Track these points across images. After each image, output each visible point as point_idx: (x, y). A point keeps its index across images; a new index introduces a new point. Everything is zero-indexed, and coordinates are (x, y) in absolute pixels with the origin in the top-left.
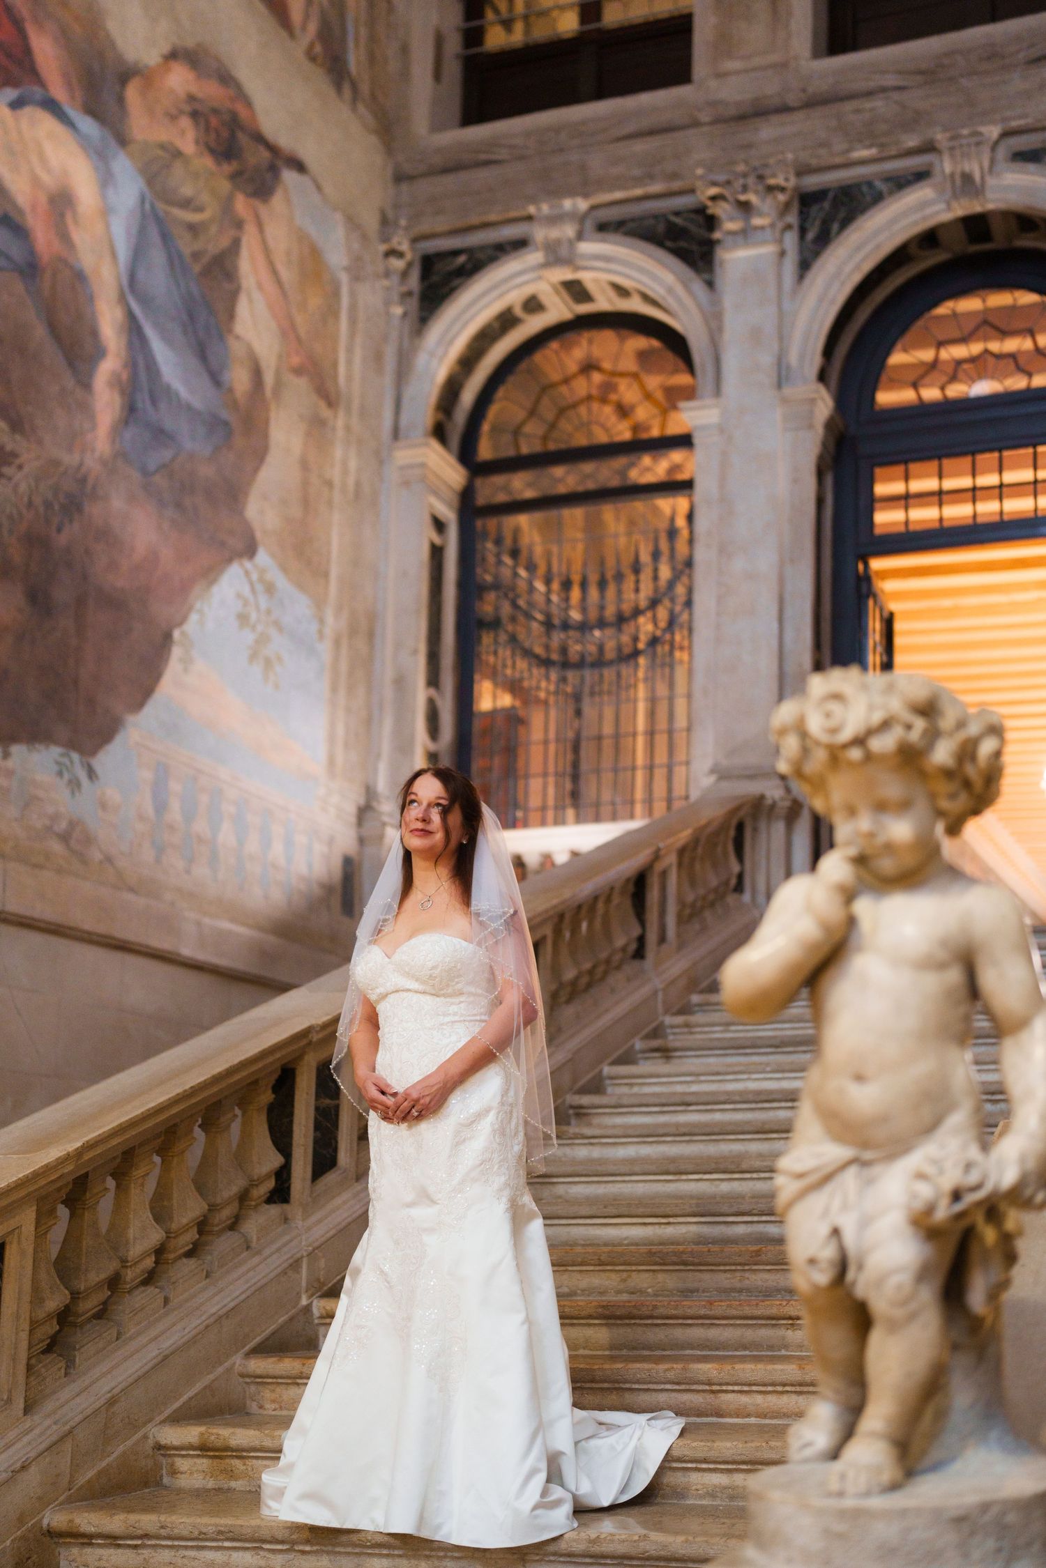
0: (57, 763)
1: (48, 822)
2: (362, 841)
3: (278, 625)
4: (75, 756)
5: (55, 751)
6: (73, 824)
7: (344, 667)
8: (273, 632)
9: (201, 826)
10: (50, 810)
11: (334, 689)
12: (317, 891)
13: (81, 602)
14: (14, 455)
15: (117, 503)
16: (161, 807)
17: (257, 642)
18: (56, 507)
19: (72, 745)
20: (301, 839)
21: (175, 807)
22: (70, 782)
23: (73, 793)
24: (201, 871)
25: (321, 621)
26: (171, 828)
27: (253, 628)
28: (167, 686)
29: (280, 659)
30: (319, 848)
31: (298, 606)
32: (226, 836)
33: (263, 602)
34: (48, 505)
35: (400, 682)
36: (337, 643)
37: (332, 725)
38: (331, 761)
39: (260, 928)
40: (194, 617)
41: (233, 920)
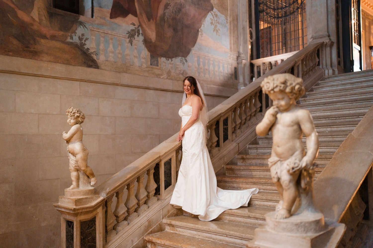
0: (180, 60)
1: (179, 72)
2: (238, 63)
3: (219, 23)
4: (183, 58)
5: (180, 58)
6: (184, 71)
7: (232, 28)
8: (217, 24)
9: (206, 67)
10: (180, 69)
11: (230, 33)
12: (230, 76)
13: (182, 29)
14: (169, 4)
15: (187, 7)
16: (199, 65)
17: (214, 27)
18: (177, 11)
19: (183, 56)
20: (226, 66)
21: (201, 64)
22: (183, 63)
23: (183, 66)
24: (207, 76)
25: (227, 19)
26: (201, 68)
27: (214, 25)
28: (199, 41)
29: (219, 30)
30: (229, 67)
31: (222, 17)
32: (211, 68)
33: (215, 19)
34: (175, 11)
35: (244, 28)
36: (230, 23)
37: (230, 40)
38: (231, 48)
39: (219, 86)
40: (203, 25)
41: (214, 85)
